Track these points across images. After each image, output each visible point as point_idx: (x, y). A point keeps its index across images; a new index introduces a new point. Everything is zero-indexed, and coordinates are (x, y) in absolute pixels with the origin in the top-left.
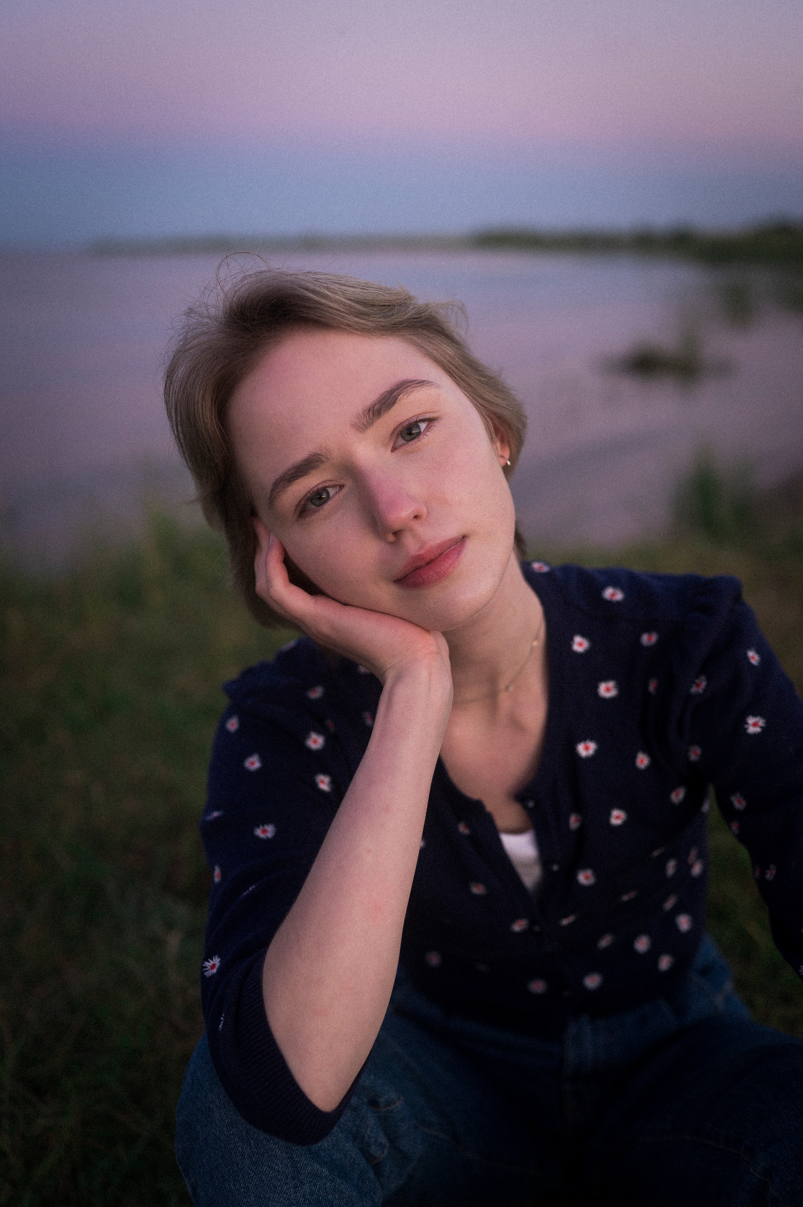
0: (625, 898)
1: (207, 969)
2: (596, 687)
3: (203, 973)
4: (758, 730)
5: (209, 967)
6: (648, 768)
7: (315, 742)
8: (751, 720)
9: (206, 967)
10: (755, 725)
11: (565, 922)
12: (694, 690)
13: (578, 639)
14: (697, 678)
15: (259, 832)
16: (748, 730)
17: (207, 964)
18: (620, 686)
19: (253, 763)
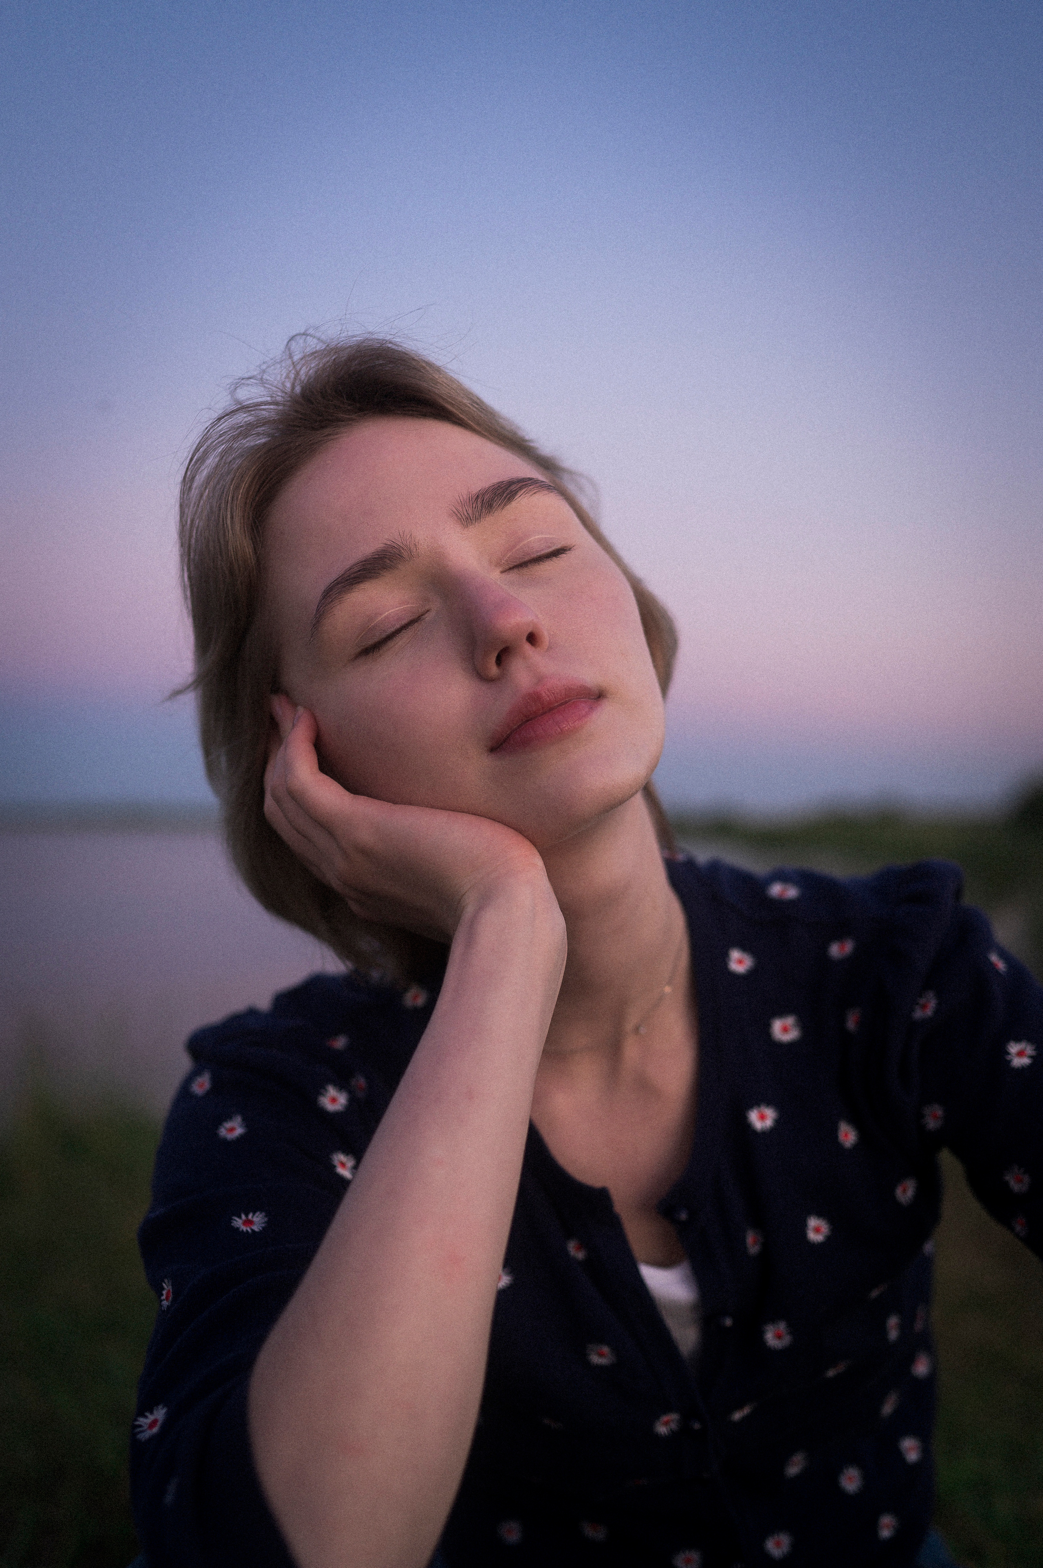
0: (831, 1373)
1: (141, 1429)
2: (768, 1026)
3: (134, 1435)
4: (1025, 1061)
5: (146, 1427)
6: (856, 1147)
7: (334, 1100)
8: (1014, 1048)
9: (140, 1426)
10: (1021, 1054)
11: (737, 1416)
12: (918, 1014)
13: (735, 955)
14: (921, 996)
15: (238, 1223)
16: (1012, 1063)
17: (142, 1421)
18: (804, 1024)
19: (232, 1130)
